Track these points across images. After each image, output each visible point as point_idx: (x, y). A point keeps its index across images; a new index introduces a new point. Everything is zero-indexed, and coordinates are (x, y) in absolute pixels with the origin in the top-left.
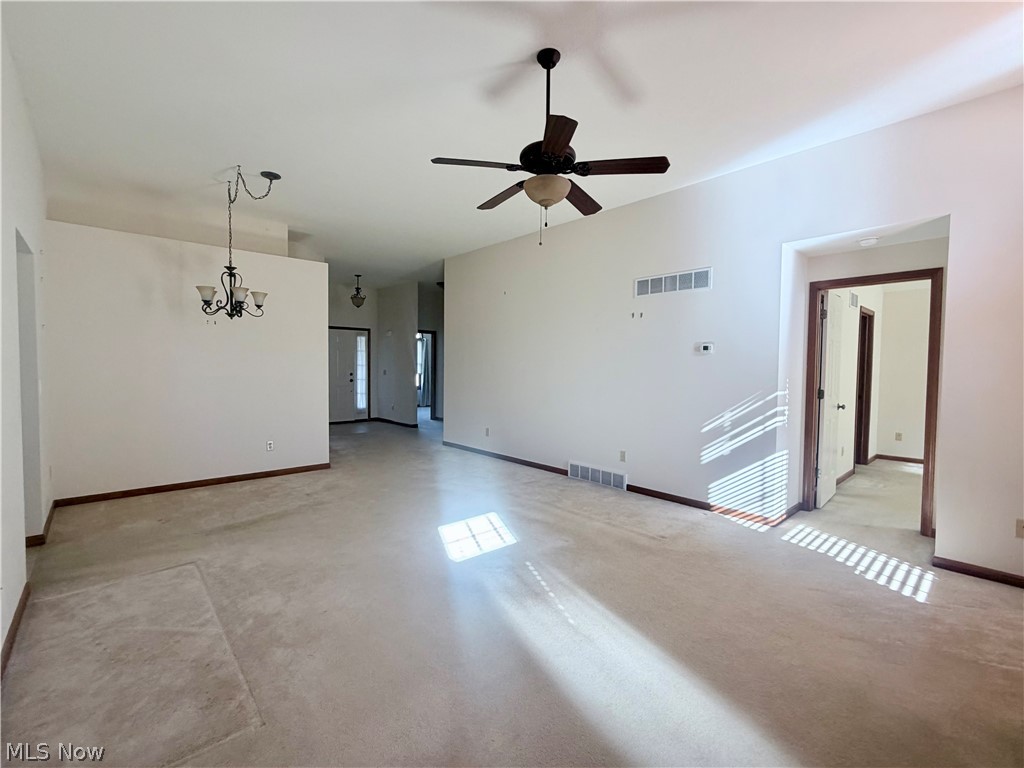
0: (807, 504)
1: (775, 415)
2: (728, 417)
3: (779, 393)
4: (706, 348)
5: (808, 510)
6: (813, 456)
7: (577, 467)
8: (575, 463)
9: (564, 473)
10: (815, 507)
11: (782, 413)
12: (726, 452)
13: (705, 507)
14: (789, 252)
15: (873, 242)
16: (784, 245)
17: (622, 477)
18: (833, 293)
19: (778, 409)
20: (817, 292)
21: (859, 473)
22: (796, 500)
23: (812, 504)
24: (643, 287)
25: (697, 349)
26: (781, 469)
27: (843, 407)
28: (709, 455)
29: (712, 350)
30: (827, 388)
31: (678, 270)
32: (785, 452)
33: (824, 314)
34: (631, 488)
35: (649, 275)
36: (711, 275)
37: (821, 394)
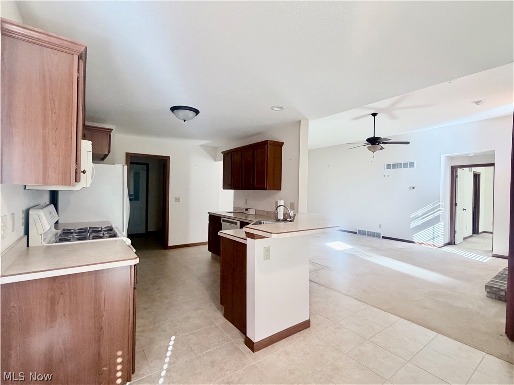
0: (452, 243)
1: (439, 210)
2: (420, 212)
3: (440, 203)
4: (413, 188)
5: (452, 244)
6: (453, 225)
7: (361, 230)
8: (360, 229)
9: (356, 233)
10: (455, 244)
11: (441, 210)
12: (420, 223)
13: (412, 242)
14: (443, 157)
15: (473, 155)
16: (442, 156)
17: (380, 234)
18: (459, 170)
19: (440, 208)
20: (454, 169)
21: (474, 236)
22: (447, 241)
23: (453, 242)
24: (388, 166)
25: (410, 188)
26: (442, 229)
27: (465, 209)
28: (413, 225)
29: (415, 189)
30: (458, 202)
31: (403, 161)
32: (443, 223)
33: (457, 177)
34: (384, 237)
35: (391, 163)
36: (415, 164)
37: (456, 204)
